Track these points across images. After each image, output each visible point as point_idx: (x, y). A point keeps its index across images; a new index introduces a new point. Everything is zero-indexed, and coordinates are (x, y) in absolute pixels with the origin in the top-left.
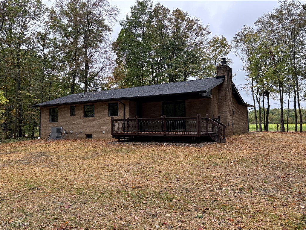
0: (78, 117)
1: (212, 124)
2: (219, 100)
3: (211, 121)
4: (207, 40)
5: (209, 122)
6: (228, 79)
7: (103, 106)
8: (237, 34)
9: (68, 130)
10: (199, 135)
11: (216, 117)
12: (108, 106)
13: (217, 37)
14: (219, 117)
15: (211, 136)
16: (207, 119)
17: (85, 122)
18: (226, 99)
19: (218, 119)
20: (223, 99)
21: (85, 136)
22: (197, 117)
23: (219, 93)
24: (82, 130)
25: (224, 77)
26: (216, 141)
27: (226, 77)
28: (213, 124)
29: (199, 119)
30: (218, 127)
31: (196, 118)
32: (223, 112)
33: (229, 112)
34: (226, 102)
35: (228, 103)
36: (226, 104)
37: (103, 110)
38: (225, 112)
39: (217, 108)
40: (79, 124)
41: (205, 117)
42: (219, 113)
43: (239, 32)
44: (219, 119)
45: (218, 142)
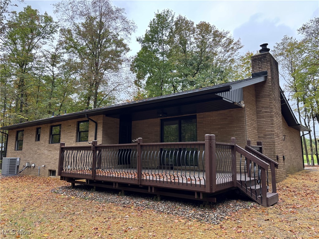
0: (42, 144)
1: (246, 159)
2: (258, 113)
3: (242, 153)
4: (239, 55)
5: (237, 155)
6: (272, 78)
7: (70, 126)
8: (276, 46)
9: (31, 162)
10: (211, 189)
11: (254, 145)
12: (76, 126)
13: (251, 53)
14: (259, 144)
15: (243, 189)
16: (233, 148)
17: (50, 151)
18: (272, 111)
19: (258, 149)
20: (266, 112)
21: (48, 172)
22: (206, 142)
23: (257, 101)
24: (46, 162)
25: (265, 73)
26: (256, 202)
27: (269, 74)
28: (248, 160)
29: (210, 147)
30: (260, 167)
31: (204, 144)
32: (265, 135)
33: (278, 136)
34: (271, 117)
35: (275, 119)
36: (272, 120)
37: (71, 132)
38: (270, 135)
39: (254, 127)
40: (43, 153)
41: (229, 144)
42: (259, 137)
43: (278, 43)
44: (261, 148)
45: (260, 203)
